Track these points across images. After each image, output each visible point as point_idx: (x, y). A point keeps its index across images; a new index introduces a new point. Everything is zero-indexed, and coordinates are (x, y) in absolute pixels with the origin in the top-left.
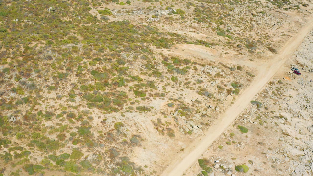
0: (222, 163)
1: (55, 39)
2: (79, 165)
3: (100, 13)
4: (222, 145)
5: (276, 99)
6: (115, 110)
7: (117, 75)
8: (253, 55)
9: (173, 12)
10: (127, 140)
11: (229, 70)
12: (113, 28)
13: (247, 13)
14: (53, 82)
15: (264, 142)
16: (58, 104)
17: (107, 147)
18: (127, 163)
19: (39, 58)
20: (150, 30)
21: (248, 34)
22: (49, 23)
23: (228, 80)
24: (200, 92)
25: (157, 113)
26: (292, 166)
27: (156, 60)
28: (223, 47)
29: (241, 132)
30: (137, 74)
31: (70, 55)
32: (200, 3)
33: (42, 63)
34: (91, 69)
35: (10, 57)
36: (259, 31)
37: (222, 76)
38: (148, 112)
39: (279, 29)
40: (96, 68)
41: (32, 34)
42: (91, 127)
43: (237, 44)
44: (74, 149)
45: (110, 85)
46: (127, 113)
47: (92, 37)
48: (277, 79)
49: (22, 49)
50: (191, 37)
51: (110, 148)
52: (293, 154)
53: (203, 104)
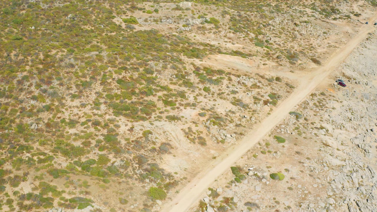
0: (256, 171)
1: (76, 47)
2: (106, 170)
3: (125, 21)
4: (257, 154)
5: (318, 110)
6: (143, 119)
7: (145, 85)
8: (295, 67)
9: (206, 21)
10: (156, 147)
11: (266, 81)
12: (140, 37)
13: (289, 23)
14: (76, 90)
15: (302, 152)
16: (82, 112)
17: (135, 154)
18: (156, 170)
19: (60, 66)
20: (180, 40)
21: (289, 45)
22: (68, 31)
23: (266, 91)
24: (234, 102)
25: (188, 122)
26: (331, 175)
27: (187, 69)
28: (261, 58)
29: (277, 142)
30: (166, 84)
31: (94, 64)
32: (237, 11)
33: (64, 71)
34: (116, 78)
35: (28, 65)
36: (302, 41)
37: (259, 87)
38: (178, 121)
39: (325, 40)
40: (122, 76)
41: (51, 42)
42: (117, 134)
43: (277, 54)
44: (100, 155)
45: (138, 94)
46: (155, 121)
47: (117, 46)
48: (319, 90)
49: (42, 57)
50: (226, 48)
51: (138, 155)
52: (333, 164)
53: (238, 114)
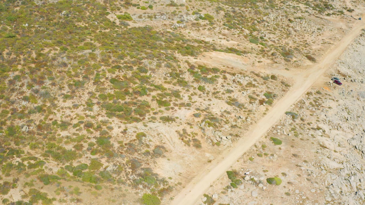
0: (253, 175)
1: (69, 45)
2: (98, 175)
3: (119, 18)
4: (253, 157)
5: (314, 110)
6: (137, 120)
7: (138, 84)
8: (290, 64)
9: (201, 18)
10: (150, 150)
11: (262, 79)
12: (134, 34)
13: (283, 19)
14: (69, 90)
15: (299, 155)
16: (75, 113)
17: (128, 157)
18: (150, 175)
19: (53, 65)
20: (174, 36)
21: (284, 41)
22: (62, 28)
23: (261, 90)
24: (229, 102)
25: (182, 123)
26: (329, 178)
27: (182, 68)
28: (256, 55)
29: (273, 144)
30: (160, 83)
31: (87, 62)
32: (231, 7)
33: (56, 70)
34: (110, 77)
35: (21, 64)
36: (296, 38)
37: (254, 86)
38: (172, 122)
39: (319, 37)
40: (116, 76)
41: (44, 40)
42: (110, 137)
43: (272, 52)
44: (92, 159)
45: (131, 94)
46: (149, 123)
47: (111, 43)
48: (315, 89)
49: (34, 55)
50: (221, 45)
51: (131, 159)
52: (331, 167)
53: (233, 115)
